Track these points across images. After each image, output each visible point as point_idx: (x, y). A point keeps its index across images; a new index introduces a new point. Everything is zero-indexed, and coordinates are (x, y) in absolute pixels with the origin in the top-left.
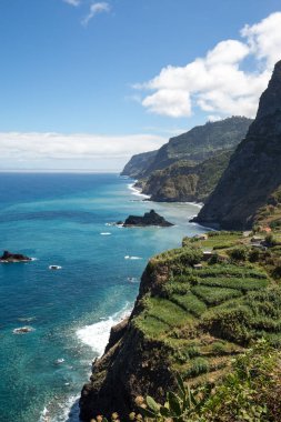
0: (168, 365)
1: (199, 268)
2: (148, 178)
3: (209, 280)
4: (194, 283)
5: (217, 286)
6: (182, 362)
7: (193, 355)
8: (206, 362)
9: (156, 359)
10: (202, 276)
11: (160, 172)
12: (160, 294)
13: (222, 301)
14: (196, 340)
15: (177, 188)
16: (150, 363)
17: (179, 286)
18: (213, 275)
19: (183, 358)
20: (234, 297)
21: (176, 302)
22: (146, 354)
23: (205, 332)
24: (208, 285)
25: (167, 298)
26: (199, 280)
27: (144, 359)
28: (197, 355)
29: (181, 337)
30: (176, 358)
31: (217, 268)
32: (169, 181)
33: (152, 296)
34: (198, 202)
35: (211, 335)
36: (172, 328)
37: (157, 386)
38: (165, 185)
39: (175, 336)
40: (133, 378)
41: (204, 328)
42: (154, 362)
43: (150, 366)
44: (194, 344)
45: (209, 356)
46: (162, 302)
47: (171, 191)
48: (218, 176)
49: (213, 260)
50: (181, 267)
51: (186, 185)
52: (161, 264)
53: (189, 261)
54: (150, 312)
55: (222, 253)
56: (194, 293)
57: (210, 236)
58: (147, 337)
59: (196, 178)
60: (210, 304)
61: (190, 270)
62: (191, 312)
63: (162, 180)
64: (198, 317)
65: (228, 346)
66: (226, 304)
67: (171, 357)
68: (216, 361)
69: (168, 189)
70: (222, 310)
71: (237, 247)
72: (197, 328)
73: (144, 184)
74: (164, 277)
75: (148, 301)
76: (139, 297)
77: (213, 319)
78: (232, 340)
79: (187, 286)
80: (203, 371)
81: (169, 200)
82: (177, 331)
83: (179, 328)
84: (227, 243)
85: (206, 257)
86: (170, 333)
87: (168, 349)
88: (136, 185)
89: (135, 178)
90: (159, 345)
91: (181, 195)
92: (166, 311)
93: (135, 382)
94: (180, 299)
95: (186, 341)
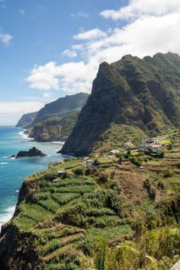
0: (35, 247)
1: (56, 182)
2: (32, 128)
3: (62, 189)
4: (52, 192)
5: (66, 192)
6: (44, 244)
7: (51, 238)
8: (59, 242)
9: (27, 244)
10: (57, 187)
11: (39, 124)
12: (32, 201)
13: (69, 201)
14: (53, 228)
15: (50, 133)
16: (22, 248)
17: (43, 195)
18: (64, 186)
19: (44, 241)
20: (76, 198)
21: (41, 205)
22: (20, 242)
23: (58, 222)
24: (61, 192)
25: (36, 203)
26: (56, 189)
27: (18, 246)
28: (53, 237)
29: (43, 227)
30: (40, 242)
31: (66, 181)
32: (45, 130)
33: (26, 203)
34: (62, 141)
35: (62, 223)
36: (37, 222)
37: (27, 262)
38: (42, 132)
39: (40, 227)
40: (11, 260)
41: (58, 219)
42: (25, 247)
43: (22, 251)
44: (51, 231)
45: (60, 237)
46: (32, 206)
47: (46, 135)
48: (73, 125)
49: (64, 176)
50: (45, 182)
51: (55, 131)
52: (32, 182)
53: (50, 178)
54: (24, 214)
55: (69, 172)
56: (53, 198)
57: (65, 161)
58: (21, 230)
59: (60, 127)
60: (62, 204)
61: (50, 183)
62: (50, 210)
63: (41, 129)
64: (54, 213)
65: (72, 229)
66: (72, 202)
67: (36, 242)
68: (65, 240)
69: (44, 134)
70: (69, 207)
71: (78, 167)
72: (53, 220)
73: (30, 132)
74: (34, 190)
75: (23, 206)
76: (18, 204)
77: (63, 213)
78: (75, 225)
79: (48, 194)
80: (57, 247)
81: (45, 141)
82: (41, 224)
83: (42, 221)
84: (73, 165)
85: (60, 175)
86: (36, 226)
87: (35, 236)
88: (25, 133)
89: (25, 128)
90: (29, 235)
91: (52, 137)
92: (34, 211)
93: (13, 263)
94: (44, 203)
95: (46, 230)
